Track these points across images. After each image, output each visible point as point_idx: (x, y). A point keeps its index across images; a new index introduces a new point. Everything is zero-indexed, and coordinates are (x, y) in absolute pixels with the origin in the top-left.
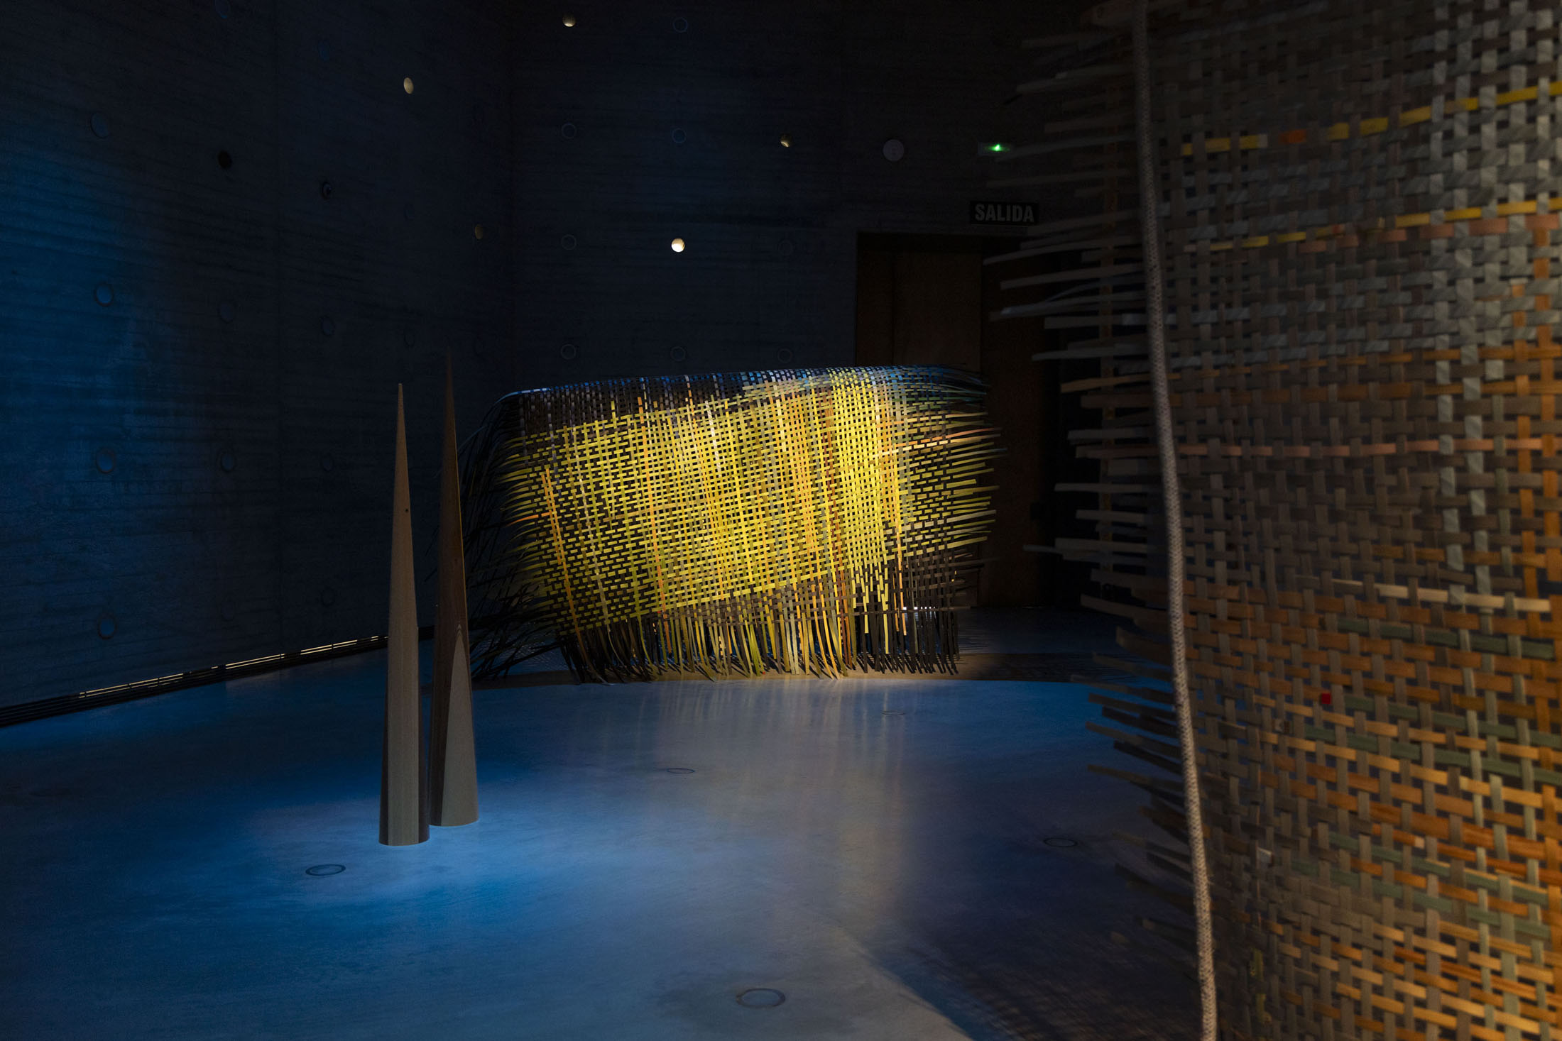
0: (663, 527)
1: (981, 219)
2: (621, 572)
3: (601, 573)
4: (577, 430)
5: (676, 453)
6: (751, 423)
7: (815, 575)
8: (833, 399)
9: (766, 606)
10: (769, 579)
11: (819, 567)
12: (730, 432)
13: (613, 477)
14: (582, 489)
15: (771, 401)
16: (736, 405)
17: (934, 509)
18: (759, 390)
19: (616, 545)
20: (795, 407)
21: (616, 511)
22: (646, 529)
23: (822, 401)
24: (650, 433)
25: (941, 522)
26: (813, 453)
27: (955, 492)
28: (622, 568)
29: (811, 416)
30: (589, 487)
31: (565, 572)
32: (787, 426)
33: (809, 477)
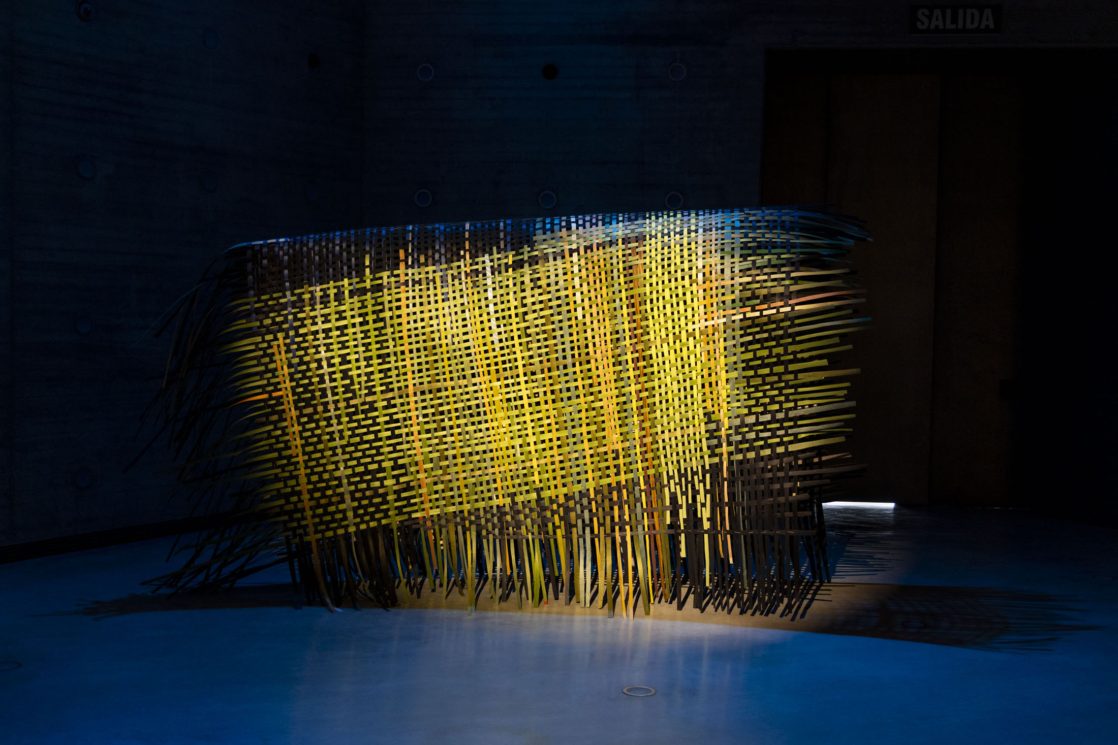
0: (425, 412)
1: (924, 27)
2: (371, 467)
3: (346, 467)
4: (321, 290)
5: (442, 320)
6: (539, 283)
7: (618, 478)
8: (645, 252)
9: (556, 516)
10: (559, 481)
11: (623, 469)
12: (511, 293)
13: (364, 349)
14: (324, 363)
15: (567, 254)
16: (522, 259)
17: (772, 398)
18: (554, 241)
19: (365, 434)
20: (596, 261)
21: (367, 391)
22: (404, 415)
23: (630, 255)
24: (411, 294)
25: (781, 416)
26: (616, 321)
27: (800, 376)
28: (373, 462)
29: (615, 274)
30: (333, 361)
31: (301, 466)
32: (585, 287)
33: (610, 353)
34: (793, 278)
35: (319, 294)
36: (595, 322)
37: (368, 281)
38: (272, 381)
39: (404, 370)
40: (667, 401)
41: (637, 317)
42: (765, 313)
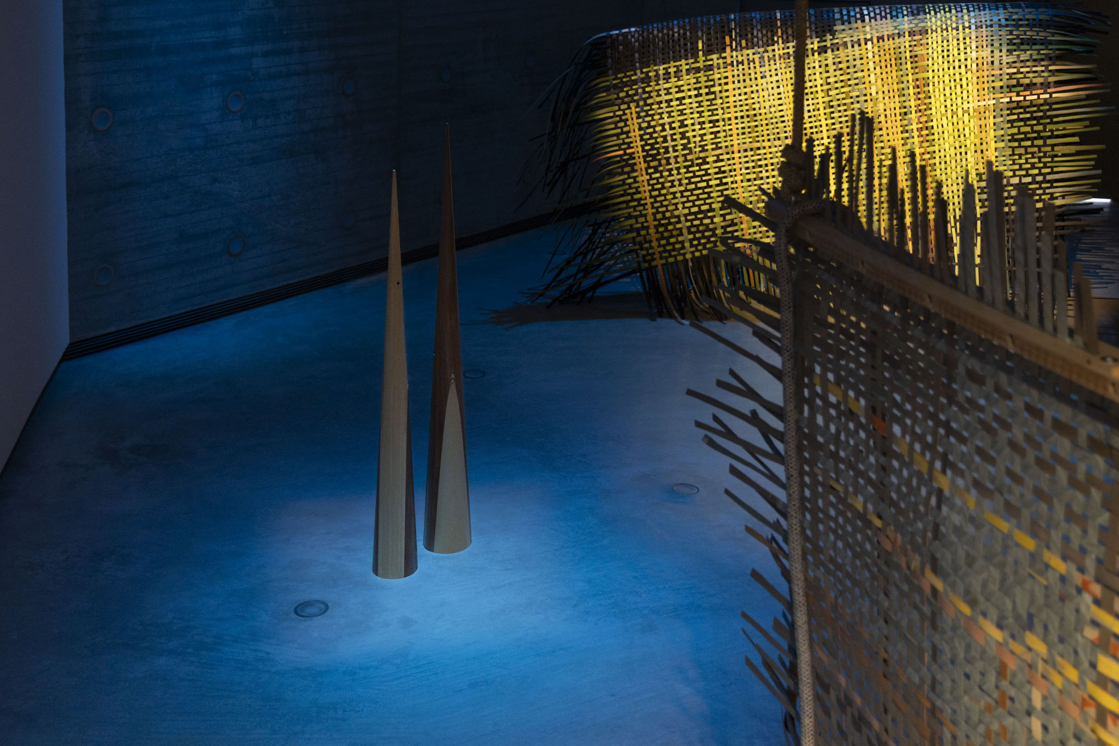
0: (747, 165)
2: (704, 208)
3: (684, 208)
4: (664, 69)
5: (761, 93)
8: (928, 44)
12: (818, 74)
13: (698, 115)
14: (667, 127)
15: (863, 43)
16: (826, 46)
17: (1033, 164)
18: (851, 31)
19: (699, 182)
20: (887, 50)
21: (700, 149)
22: (730, 168)
23: (915, 45)
24: (736, 73)
25: (1040, 178)
26: (904, 99)
27: (1056, 148)
28: (705, 204)
29: (903, 61)
30: (673, 125)
31: (649, 206)
32: (878, 70)
33: (899, 123)
34: (1050, 71)
35: (661, 72)
36: (887, 98)
37: (701, 62)
38: (627, 141)
39: (730, 133)
40: (946, 162)
41: (922, 96)
42: (1028, 98)
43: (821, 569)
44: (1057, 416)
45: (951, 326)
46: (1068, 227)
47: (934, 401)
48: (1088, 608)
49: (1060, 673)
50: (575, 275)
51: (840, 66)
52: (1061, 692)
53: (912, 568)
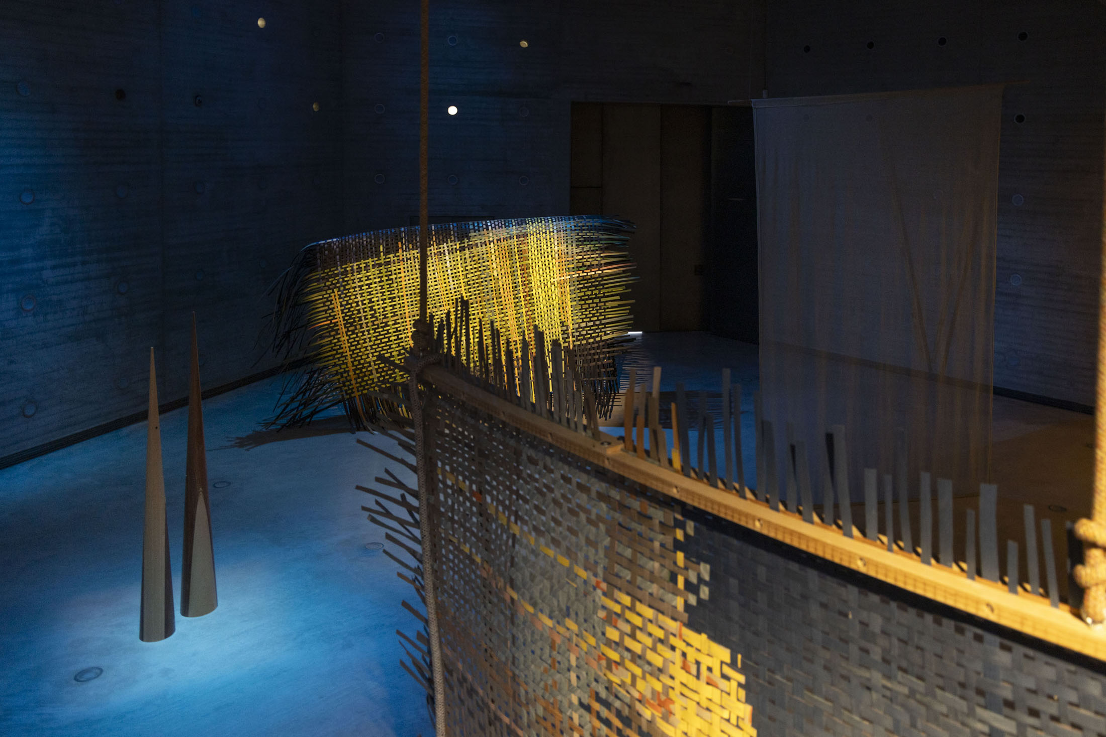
2: (387, 355)
3: (373, 356)
4: (357, 265)
7: (517, 355)
8: (528, 243)
11: (519, 350)
12: (460, 264)
13: (381, 295)
14: (360, 303)
15: (488, 243)
16: (464, 246)
17: (593, 314)
18: (480, 236)
19: (383, 339)
20: (503, 247)
21: (383, 317)
22: (404, 328)
23: (521, 244)
24: (406, 265)
25: (598, 323)
26: (514, 277)
27: (607, 304)
28: (387, 353)
29: (513, 254)
30: (364, 302)
31: (349, 357)
32: (498, 260)
33: (512, 293)
34: (602, 257)
35: (355, 267)
36: (504, 278)
37: (383, 259)
38: (332, 314)
39: (403, 305)
40: (541, 316)
41: (526, 275)
42: (589, 274)
43: (446, 595)
44: (579, 481)
45: (518, 431)
46: (617, 351)
47: (509, 478)
48: (600, 598)
49: (586, 642)
50: (298, 408)
51: (474, 259)
52: (586, 653)
53: (499, 587)
